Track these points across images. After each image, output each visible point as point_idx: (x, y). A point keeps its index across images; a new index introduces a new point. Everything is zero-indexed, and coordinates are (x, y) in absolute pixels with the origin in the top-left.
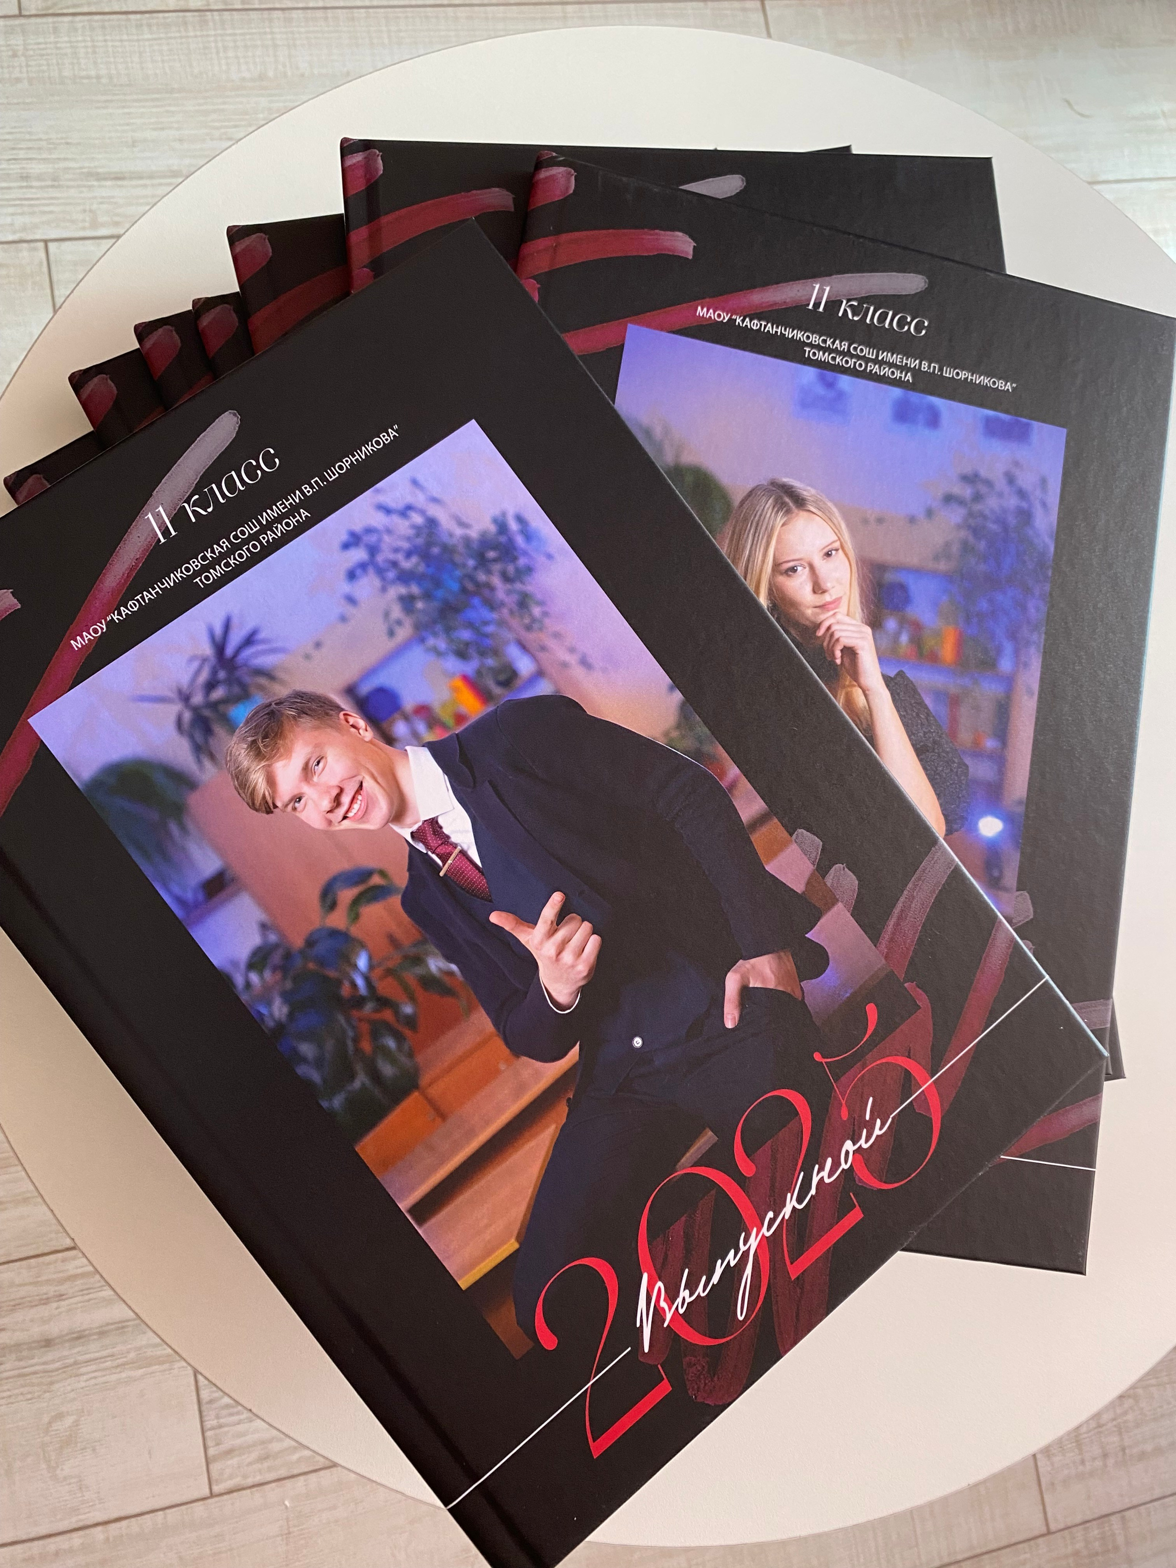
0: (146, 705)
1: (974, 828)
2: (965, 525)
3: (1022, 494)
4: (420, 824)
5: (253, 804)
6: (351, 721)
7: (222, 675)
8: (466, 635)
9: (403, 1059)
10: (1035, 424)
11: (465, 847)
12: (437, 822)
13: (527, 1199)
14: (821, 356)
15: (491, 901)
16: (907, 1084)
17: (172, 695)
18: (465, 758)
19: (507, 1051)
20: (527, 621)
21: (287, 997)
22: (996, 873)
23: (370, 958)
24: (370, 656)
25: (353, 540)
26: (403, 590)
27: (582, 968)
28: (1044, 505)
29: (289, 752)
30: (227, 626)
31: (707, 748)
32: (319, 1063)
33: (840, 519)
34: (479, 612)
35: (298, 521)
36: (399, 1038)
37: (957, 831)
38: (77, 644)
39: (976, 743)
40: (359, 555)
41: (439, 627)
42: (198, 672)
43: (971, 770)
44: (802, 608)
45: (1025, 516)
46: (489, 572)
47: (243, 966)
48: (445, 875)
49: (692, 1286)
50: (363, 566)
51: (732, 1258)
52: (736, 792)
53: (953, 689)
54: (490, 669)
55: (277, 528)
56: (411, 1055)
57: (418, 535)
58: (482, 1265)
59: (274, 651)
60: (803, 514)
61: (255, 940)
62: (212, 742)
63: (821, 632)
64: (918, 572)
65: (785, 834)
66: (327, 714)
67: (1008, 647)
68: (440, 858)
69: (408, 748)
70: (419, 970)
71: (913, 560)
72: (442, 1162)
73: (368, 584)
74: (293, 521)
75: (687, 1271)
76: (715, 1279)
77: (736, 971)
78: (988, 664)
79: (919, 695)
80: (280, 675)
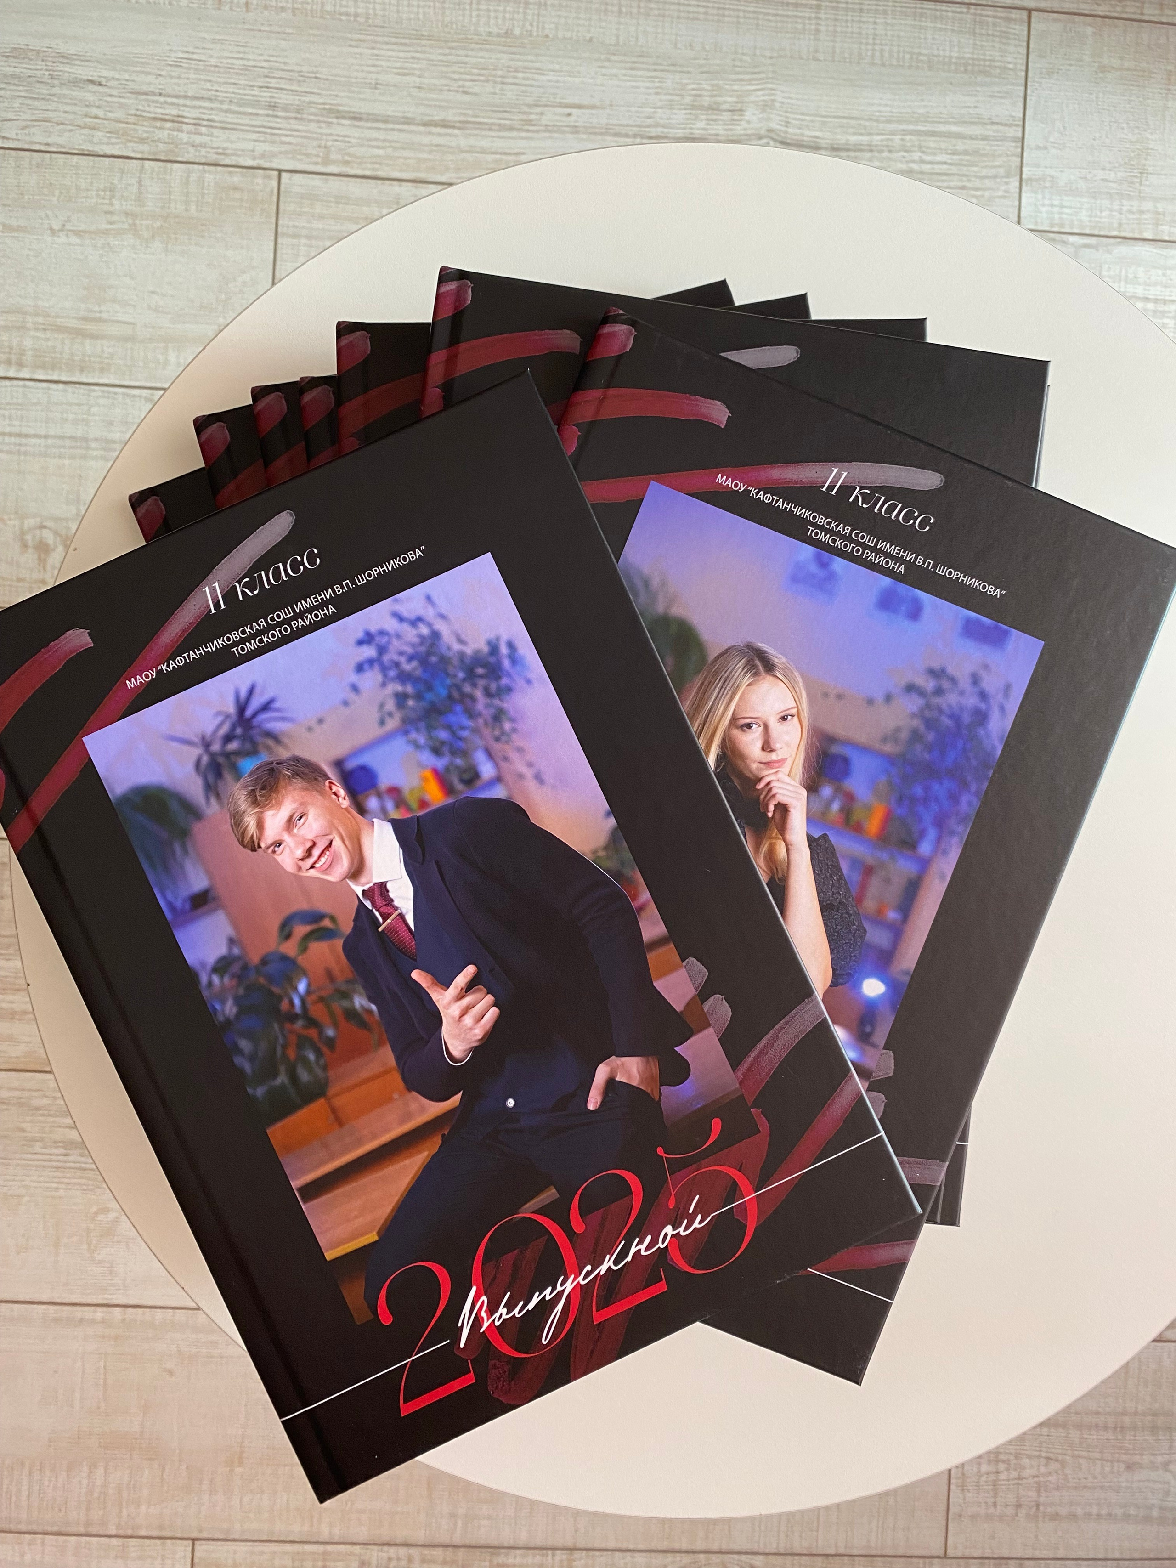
0: (174, 744)
1: (857, 985)
2: (920, 714)
3: (983, 696)
4: (371, 885)
5: (243, 841)
6: (334, 789)
7: (239, 731)
8: (443, 735)
9: (319, 1072)
10: (1014, 631)
11: (404, 912)
12: (386, 886)
13: (393, 1204)
14: (823, 537)
15: (415, 960)
16: (733, 1192)
17: (196, 740)
18: (420, 838)
19: (402, 1085)
20: (497, 733)
21: (237, 1000)
22: (868, 1029)
23: (309, 985)
24: (361, 738)
25: (368, 639)
26: (399, 688)
27: (478, 1032)
28: (1002, 709)
29: (279, 804)
30: (251, 691)
31: (627, 872)
32: (252, 1058)
33: (802, 688)
34: (459, 718)
35: (325, 614)
36: (319, 1053)
37: (842, 984)
38: (131, 684)
39: (880, 911)
40: (369, 652)
41: (422, 724)
42: (220, 726)
43: (868, 935)
44: (748, 761)
45: (981, 717)
46: (474, 685)
47: (209, 967)
48: (383, 931)
49: (510, 1307)
50: (371, 662)
51: (548, 1294)
52: (643, 914)
53: (870, 860)
54: (457, 767)
55: (307, 617)
56: (325, 1068)
57: (421, 644)
58: (346, 1246)
59: (284, 719)
60: (770, 678)
61: (222, 950)
62: (220, 783)
63: (760, 786)
64: (864, 749)
65: (677, 958)
66: (316, 779)
67: (932, 833)
68: (381, 916)
69: (375, 820)
70: (345, 1003)
71: (861, 737)
72: (332, 1157)
73: (372, 677)
74: (321, 614)
75: (508, 1294)
76: (531, 1306)
77: (607, 1064)
78: (909, 844)
79: (837, 858)
80: (286, 740)
